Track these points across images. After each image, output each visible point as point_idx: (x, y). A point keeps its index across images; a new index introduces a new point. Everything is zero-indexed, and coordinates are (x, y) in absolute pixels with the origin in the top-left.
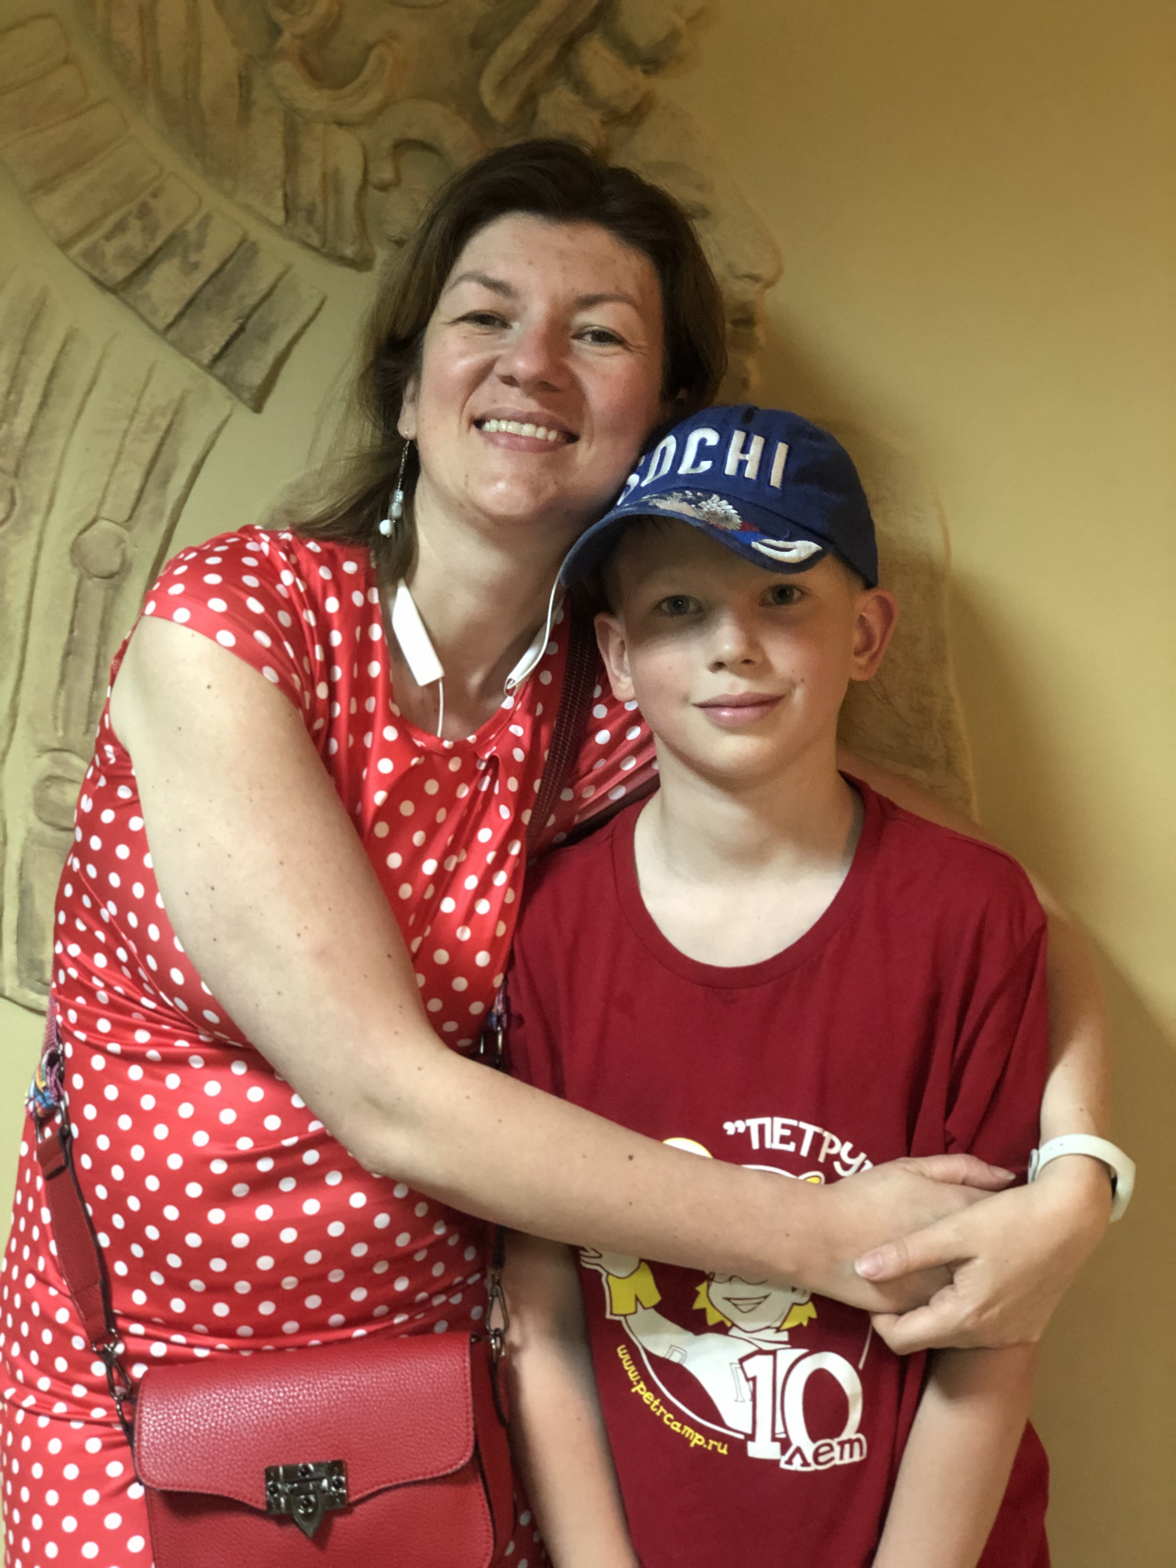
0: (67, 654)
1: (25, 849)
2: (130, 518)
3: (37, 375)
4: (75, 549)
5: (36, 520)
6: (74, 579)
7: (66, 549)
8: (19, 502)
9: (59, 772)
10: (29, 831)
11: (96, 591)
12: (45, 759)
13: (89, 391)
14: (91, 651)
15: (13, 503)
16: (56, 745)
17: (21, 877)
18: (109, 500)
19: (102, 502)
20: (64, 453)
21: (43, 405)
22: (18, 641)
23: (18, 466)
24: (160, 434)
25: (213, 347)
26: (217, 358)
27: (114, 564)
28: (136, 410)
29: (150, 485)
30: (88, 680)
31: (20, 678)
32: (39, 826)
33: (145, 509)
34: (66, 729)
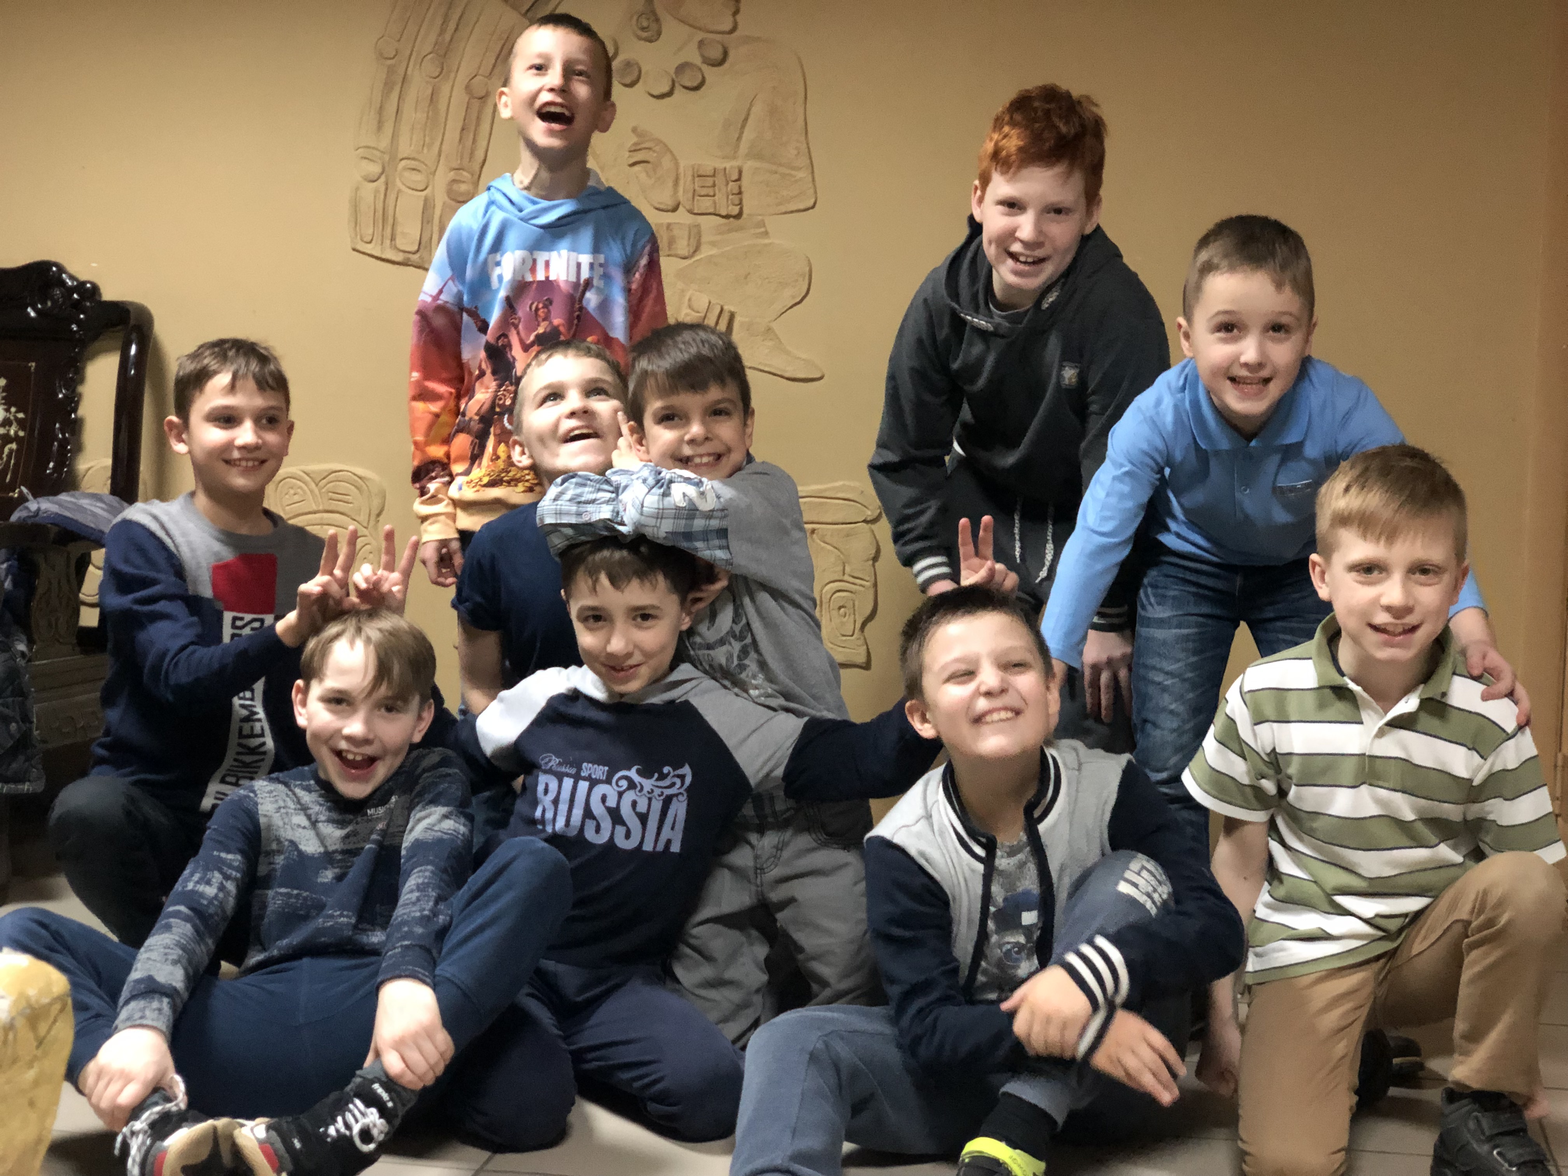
0: (463, 129)
1: (442, 210)
2: (490, 74)
3: (456, 17)
4: (468, 88)
5: (452, 75)
6: (467, 99)
7: (464, 86)
8: (445, 68)
9: (457, 178)
10: (444, 203)
11: (476, 103)
12: (452, 173)
13: (475, 23)
14: (473, 128)
15: (442, 69)
16: (457, 167)
17: (440, 222)
18: (482, 68)
19: (479, 68)
20: (464, 50)
21: (456, 30)
22: (443, 125)
23: (446, 53)
24: (503, 42)
25: (526, 7)
26: (528, 10)
27: (483, 94)
28: (494, 32)
29: (499, 61)
30: (471, 141)
31: (443, 139)
32: (449, 201)
33: (496, 71)
34: (461, 159)
